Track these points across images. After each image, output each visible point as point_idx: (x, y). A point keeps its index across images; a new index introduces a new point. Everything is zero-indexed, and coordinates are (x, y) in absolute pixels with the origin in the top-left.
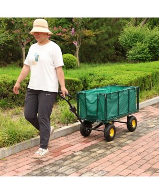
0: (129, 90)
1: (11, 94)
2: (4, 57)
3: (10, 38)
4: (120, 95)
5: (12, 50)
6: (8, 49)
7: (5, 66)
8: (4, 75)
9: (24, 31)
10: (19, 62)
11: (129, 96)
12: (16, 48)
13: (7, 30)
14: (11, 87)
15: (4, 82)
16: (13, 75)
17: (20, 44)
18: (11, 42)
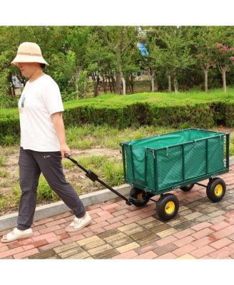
0: (207, 140)
1: (194, 117)
2: (186, 81)
3: (193, 62)
4: (186, 149)
5: (194, 74)
6: (191, 73)
7: (187, 90)
8: (187, 99)
9: (207, 54)
10: (201, 85)
11: (207, 148)
12: (198, 72)
13: (190, 54)
14: (194, 111)
15: (188, 106)
16: (196, 99)
17: (203, 68)
18: (194, 66)
